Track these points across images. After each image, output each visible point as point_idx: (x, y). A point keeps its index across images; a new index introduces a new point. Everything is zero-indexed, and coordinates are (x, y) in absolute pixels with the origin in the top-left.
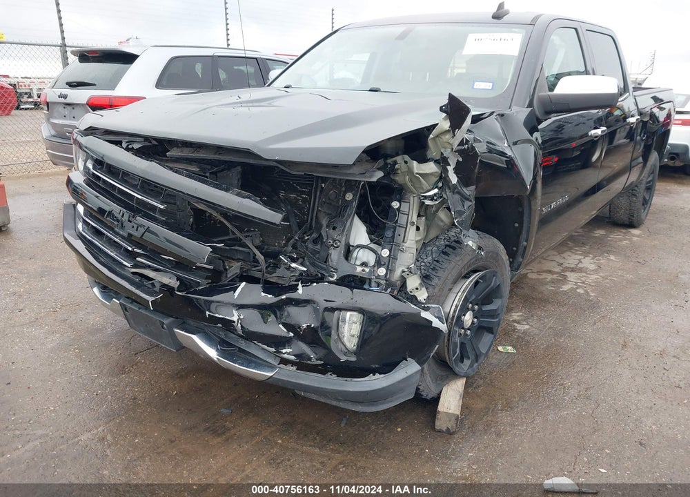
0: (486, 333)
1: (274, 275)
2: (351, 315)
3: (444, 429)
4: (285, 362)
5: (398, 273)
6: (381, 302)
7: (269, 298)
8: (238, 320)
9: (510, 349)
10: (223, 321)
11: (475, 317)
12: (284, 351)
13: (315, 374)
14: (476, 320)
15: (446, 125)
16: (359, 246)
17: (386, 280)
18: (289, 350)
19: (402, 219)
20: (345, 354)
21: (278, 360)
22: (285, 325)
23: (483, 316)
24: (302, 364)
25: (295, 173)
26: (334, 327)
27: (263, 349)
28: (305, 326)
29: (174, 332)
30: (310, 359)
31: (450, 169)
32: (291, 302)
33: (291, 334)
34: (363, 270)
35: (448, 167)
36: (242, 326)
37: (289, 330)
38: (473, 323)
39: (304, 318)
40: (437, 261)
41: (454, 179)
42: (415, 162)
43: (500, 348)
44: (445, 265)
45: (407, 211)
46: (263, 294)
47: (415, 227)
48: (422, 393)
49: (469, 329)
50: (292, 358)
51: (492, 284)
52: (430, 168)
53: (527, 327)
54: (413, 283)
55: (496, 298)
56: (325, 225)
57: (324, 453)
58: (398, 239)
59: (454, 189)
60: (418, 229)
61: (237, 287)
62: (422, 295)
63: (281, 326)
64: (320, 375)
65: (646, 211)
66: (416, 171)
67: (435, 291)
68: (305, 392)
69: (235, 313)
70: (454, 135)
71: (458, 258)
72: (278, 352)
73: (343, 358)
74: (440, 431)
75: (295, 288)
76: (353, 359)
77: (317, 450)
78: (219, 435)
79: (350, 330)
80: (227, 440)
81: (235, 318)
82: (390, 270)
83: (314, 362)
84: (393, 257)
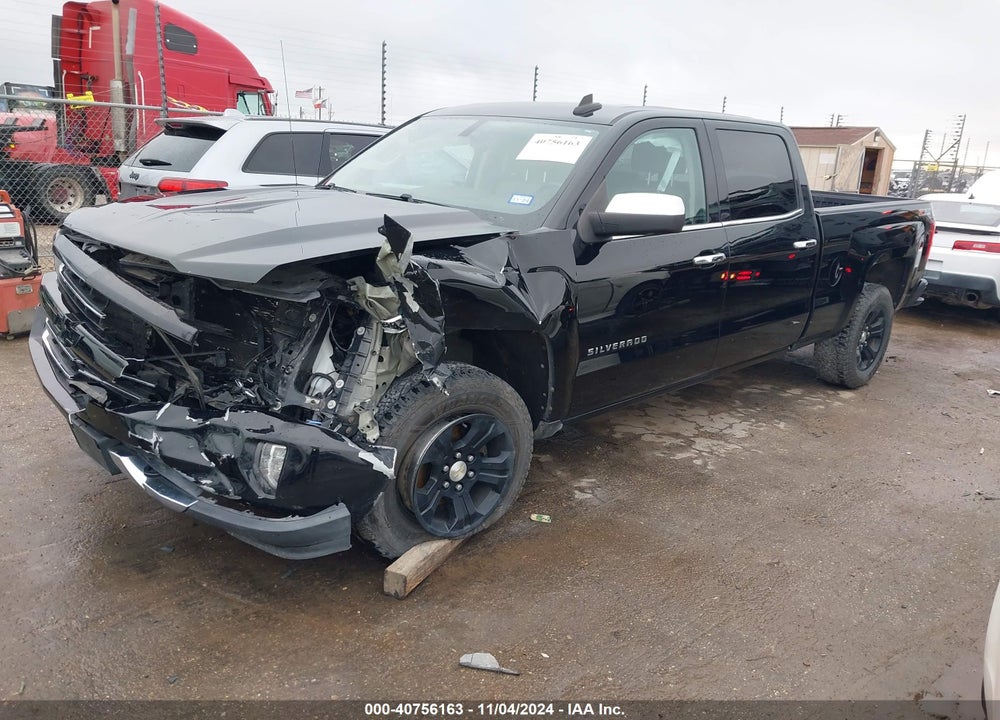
0: (491, 492)
1: (215, 399)
2: (276, 449)
3: (393, 593)
4: (206, 494)
5: (350, 408)
6: (309, 436)
7: (195, 422)
8: (156, 443)
9: (546, 518)
10: (141, 442)
11: (469, 470)
12: (204, 482)
13: (232, 510)
14: (471, 474)
15: (387, 248)
16: (317, 375)
17: (335, 415)
18: (209, 482)
19: (364, 348)
20: (264, 490)
21: (199, 492)
22: (208, 454)
23: (482, 470)
24: (221, 497)
25: (223, 288)
26: (256, 460)
27: (184, 478)
28: (225, 456)
29: (109, 454)
30: (228, 493)
31: (409, 296)
32: (214, 428)
33: (213, 464)
34: (313, 402)
35: (405, 293)
36: (160, 451)
37: (211, 460)
38: (467, 475)
39: (227, 448)
40: (403, 398)
41: (415, 307)
42: (368, 285)
43: (534, 517)
44: (409, 403)
45: (370, 338)
46: (188, 418)
47: (376, 358)
48: (380, 550)
49: (459, 483)
50: (212, 490)
51: (490, 432)
52: (387, 292)
53: (589, 496)
54: (365, 419)
55: (504, 449)
56: (281, 348)
57: (246, 601)
58: (355, 370)
59: (415, 318)
60: (381, 359)
61: (162, 406)
62: (373, 435)
63: (203, 454)
64: (236, 512)
65: (871, 368)
66: (368, 295)
67: (393, 431)
68: (235, 532)
69: (155, 435)
70: (398, 260)
71: (428, 396)
72: (197, 482)
73: (262, 495)
74: (388, 595)
75: (222, 414)
76: (273, 497)
77: (239, 598)
78: (144, 572)
79: (272, 463)
80: (149, 578)
81: (153, 441)
82: (340, 404)
83: (232, 496)
84: (346, 390)
